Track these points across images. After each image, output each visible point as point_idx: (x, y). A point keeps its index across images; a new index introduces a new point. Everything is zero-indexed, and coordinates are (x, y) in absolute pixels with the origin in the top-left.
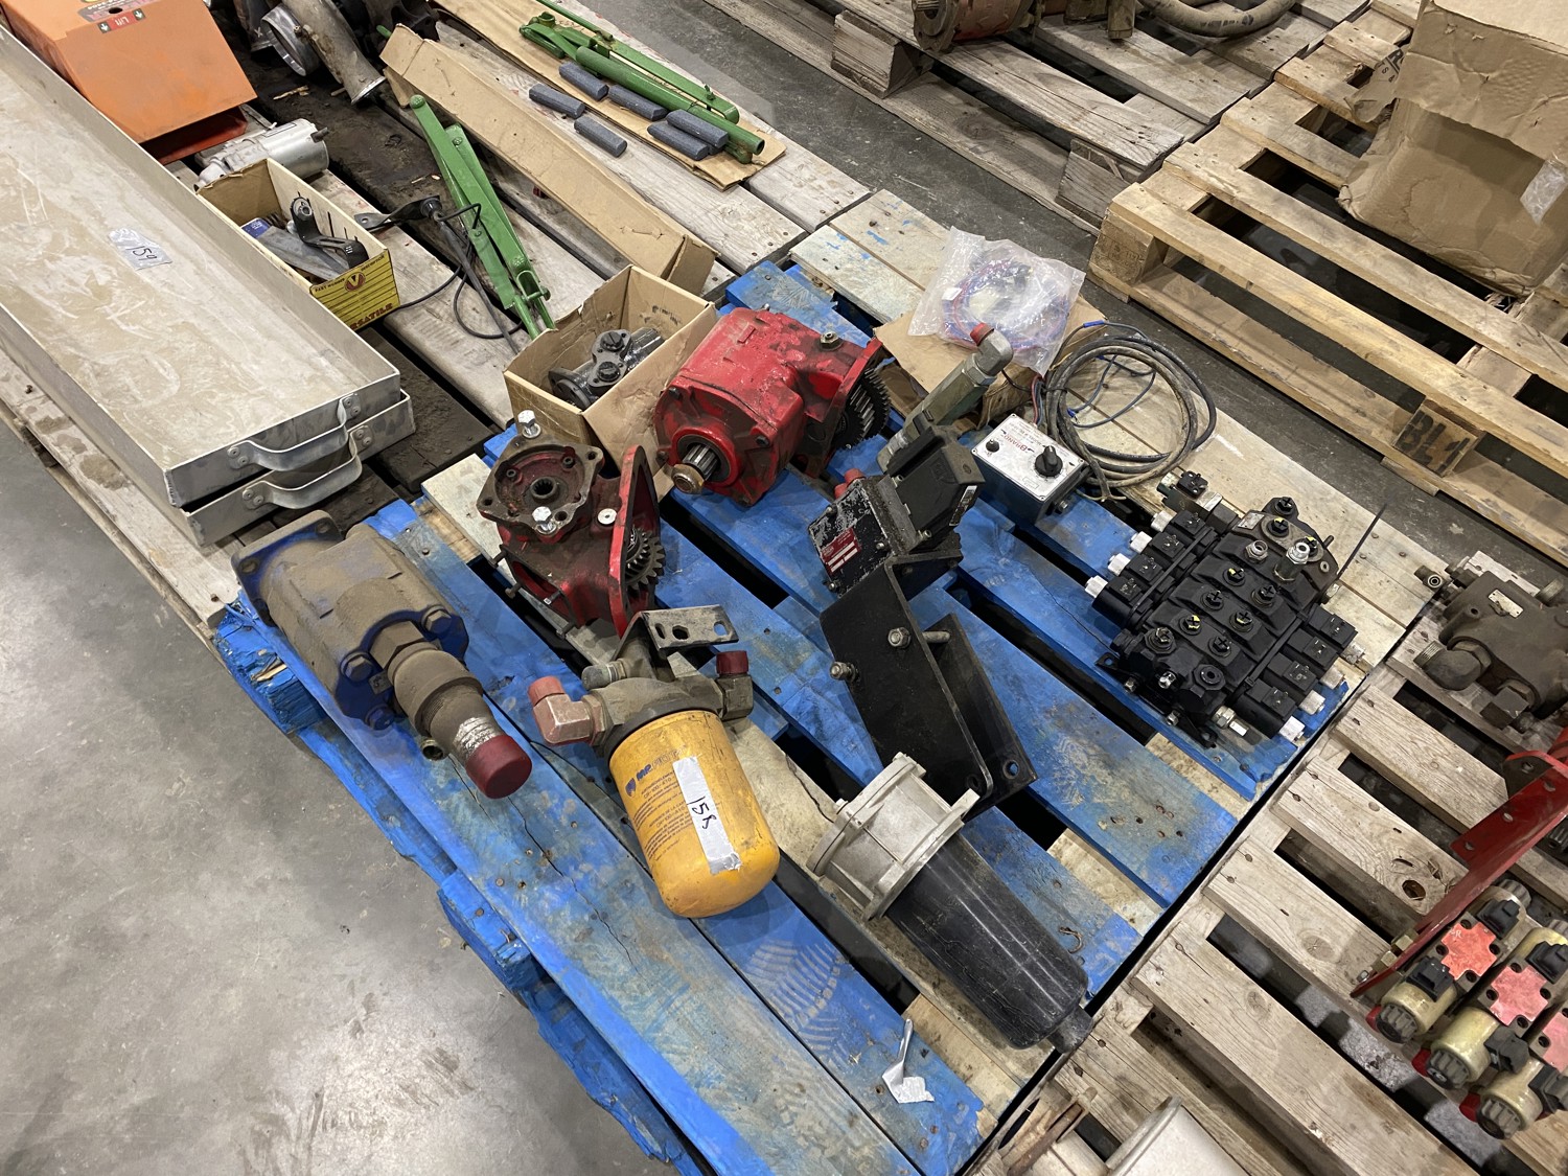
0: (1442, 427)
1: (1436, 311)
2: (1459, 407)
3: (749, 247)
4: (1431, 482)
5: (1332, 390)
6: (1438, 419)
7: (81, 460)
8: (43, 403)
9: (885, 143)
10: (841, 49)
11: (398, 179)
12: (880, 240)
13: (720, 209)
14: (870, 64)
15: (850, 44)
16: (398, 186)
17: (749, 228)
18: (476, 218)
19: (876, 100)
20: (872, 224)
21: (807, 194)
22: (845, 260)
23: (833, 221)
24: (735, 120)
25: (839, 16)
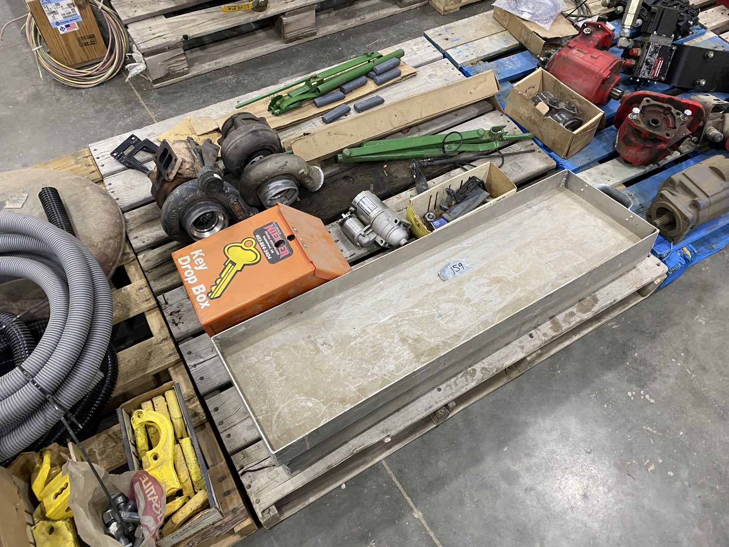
3: (455, 75)
7: (580, 313)
8: (540, 330)
9: (343, 44)
10: (290, 31)
11: (382, 180)
12: (456, 40)
13: (427, 79)
14: (305, 26)
15: (294, 25)
16: (387, 181)
17: (441, 73)
18: (442, 145)
19: (313, 38)
20: (447, 39)
21: (421, 53)
22: (468, 51)
23: (444, 49)
24: (382, 56)
25: (284, 19)
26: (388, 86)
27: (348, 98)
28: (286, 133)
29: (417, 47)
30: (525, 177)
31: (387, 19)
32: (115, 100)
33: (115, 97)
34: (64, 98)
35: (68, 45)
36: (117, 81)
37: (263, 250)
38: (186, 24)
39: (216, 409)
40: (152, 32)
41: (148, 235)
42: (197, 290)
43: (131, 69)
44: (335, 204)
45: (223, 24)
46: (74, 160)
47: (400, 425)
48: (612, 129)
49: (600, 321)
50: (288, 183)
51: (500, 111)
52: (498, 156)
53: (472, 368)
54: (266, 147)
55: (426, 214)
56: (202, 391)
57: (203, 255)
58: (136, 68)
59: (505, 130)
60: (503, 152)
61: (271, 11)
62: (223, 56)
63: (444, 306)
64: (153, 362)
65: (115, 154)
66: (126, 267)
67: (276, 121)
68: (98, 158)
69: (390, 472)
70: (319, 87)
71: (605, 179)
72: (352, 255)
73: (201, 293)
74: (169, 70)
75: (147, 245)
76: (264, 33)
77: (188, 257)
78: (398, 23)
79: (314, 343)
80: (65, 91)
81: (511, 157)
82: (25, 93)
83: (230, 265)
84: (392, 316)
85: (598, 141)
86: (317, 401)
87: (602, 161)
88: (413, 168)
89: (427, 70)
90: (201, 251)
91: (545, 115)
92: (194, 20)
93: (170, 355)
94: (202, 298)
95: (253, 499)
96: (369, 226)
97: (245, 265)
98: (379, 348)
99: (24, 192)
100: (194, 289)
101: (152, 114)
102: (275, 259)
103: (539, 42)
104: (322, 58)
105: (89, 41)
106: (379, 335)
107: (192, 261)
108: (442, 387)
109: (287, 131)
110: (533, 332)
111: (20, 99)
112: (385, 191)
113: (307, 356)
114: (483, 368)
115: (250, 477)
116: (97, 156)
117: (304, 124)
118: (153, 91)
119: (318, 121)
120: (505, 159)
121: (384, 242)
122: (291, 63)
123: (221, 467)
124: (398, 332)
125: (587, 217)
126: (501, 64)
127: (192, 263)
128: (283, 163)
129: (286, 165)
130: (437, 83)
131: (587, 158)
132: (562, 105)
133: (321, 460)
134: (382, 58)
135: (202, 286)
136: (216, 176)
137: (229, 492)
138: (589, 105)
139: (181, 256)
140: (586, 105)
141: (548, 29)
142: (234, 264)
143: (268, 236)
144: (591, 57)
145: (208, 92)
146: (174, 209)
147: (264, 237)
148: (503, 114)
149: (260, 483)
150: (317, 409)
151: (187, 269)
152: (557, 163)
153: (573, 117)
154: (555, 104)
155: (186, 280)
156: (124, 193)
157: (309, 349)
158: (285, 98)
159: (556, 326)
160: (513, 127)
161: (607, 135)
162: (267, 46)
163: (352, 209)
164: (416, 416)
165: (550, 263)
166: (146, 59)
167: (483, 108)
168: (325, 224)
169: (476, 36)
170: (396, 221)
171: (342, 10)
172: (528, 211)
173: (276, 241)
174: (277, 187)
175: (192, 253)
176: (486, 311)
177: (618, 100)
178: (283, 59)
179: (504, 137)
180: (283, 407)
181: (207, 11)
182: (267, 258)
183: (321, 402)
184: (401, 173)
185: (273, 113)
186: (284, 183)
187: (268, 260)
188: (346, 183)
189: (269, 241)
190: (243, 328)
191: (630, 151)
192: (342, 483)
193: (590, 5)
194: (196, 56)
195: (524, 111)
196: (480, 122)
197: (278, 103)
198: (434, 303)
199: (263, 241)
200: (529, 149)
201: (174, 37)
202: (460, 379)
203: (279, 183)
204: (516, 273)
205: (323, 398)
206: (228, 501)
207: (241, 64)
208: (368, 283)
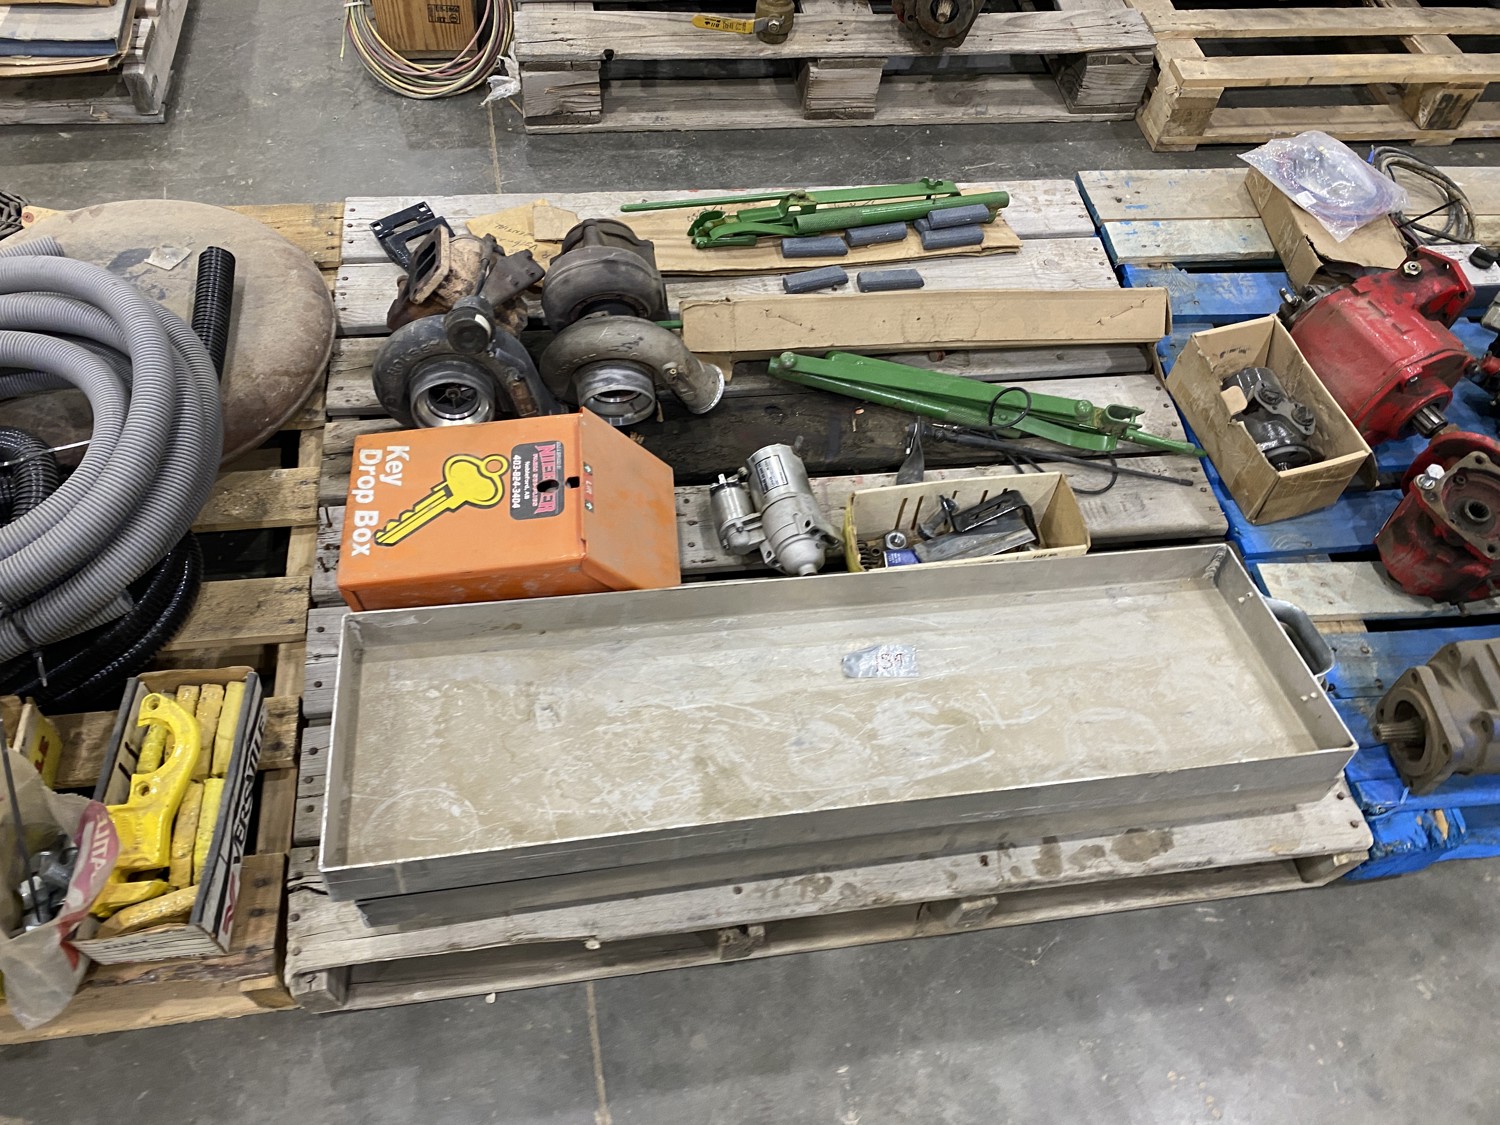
0: (1460, 96)
1: (1380, 29)
2: (1473, 76)
3: (1099, 277)
4: (1448, 136)
5: (1358, 120)
6: (1456, 93)
7: (1116, 857)
8: (1010, 857)
9: (918, 151)
10: (818, 97)
11: (840, 438)
12: (1140, 207)
13: (1036, 266)
14: (853, 95)
15: (830, 87)
16: (850, 442)
17: (1073, 264)
18: (991, 407)
19: (866, 122)
20: (1119, 201)
21: (1052, 212)
22: (1153, 237)
23: (1101, 217)
24: (958, 194)
25: (813, 69)
26: (946, 256)
27: (853, 257)
28: (702, 287)
29: (1049, 198)
30: (1144, 531)
31: (1033, 127)
32: (450, 132)
33: (453, 128)
34: (369, 105)
35: (408, 14)
36: (470, 100)
37: (512, 487)
38: (621, 30)
39: (314, 751)
40: (555, 28)
41: (362, 391)
42: (362, 518)
43: (495, 86)
44: (725, 451)
45: (687, 47)
46: (312, 217)
47: (625, 927)
48: (1395, 497)
49: (1177, 894)
50: (636, 379)
51: (1159, 378)
52: (1105, 469)
53: (828, 874)
54: (626, 299)
55: (889, 533)
56: (306, 709)
57: (407, 457)
58: (506, 87)
59: (1138, 420)
60: (1121, 463)
61: (791, 49)
62: (677, 109)
63: (819, 727)
64: (258, 621)
65: (378, 228)
66: (303, 435)
67: (692, 257)
68: (350, 226)
69: (592, 1012)
70: (800, 219)
71: (1324, 596)
72: (707, 561)
73: (367, 526)
74: (561, 106)
75: (351, 409)
76: (774, 86)
77: (379, 453)
78: (1050, 140)
79: (531, 699)
80: (375, 93)
81: (1135, 480)
82: (310, 78)
83: (442, 493)
84: (705, 705)
85: (1348, 511)
86: (473, 811)
87: (1338, 556)
88: (911, 434)
89: (1048, 249)
90: (407, 449)
91: (1234, 417)
92: (639, 27)
93: (292, 621)
94: (362, 535)
95: (291, 945)
96: (757, 515)
97: (466, 502)
98: (644, 757)
99: (188, 245)
100: (358, 514)
101: (499, 180)
102: (525, 512)
103: (1311, 262)
104: (862, 167)
105: (447, 15)
106: (659, 733)
107: (383, 462)
108: (747, 887)
109: (708, 284)
110: (992, 855)
111: (296, 84)
112: (836, 460)
113: (504, 718)
114: (849, 885)
115: (306, 900)
116: (351, 222)
117: (746, 280)
118: (523, 136)
119: (774, 285)
120: (1119, 478)
121: (773, 556)
122: (797, 159)
123: (272, 860)
124: (698, 741)
125: (1227, 661)
126: (1211, 284)
127: (380, 467)
128: (633, 337)
129: (636, 343)
130: (1055, 281)
131: (1305, 539)
132: (1286, 409)
133: (445, 928)
134: (956, 199)
135: (375, 514)
136: (480, 319)
137: (260, 913)
138: (1347, 425)
139: (370, 446)
140: (1339, 424)
141: (1340, 241)
142: (449, 494)
143: (535, 464)
144: (1394, 325)
145: (619, 168)
146: (397, 356)
147: (527, 463)
148: (1162, 386)
149: (317, 920)
150: (464, 824)
151: (367, 473)
152: (1231, 525)
153: (1299, 441)
154: (1269, 401)
155: (354, 492)
156: (359, 302)
157: (516, 706)
158: (729, 221)
159: (1050, 861)
160: (1171, 421)
161: (1377, 506)
162: (767, 113)
163: (744, 470)
164: (665, 922)
165: (1086, 726)
166: (525, 74)
167: (1127, 361)
168: (677, 483)
169: (1185, 211)
170: (808, 524)
171: (948, 85)
172: (1105, 601)
173: (544, 479)
174: (609, 381)
175: (389, 448)
176: (897, 771)
177: (1427, 437)
178: (789, 148)
179: (1129, 432)
180: (405, 796)
181: (671, 17)
182: (512, 504)
183: (480, 817)
184: (885, 436)
185: (693, 242)
186: (627, 377)
187: (512, 509)
188: (767, 419)
189: (531, 473)
190: (412, 620)
191: (1402, 555)
192: (490, 989)
193: (1480, 219)
194: (629, 94)
195: (1200, 393)
196: (1104, 388)
197: (709, 224)
198: (800, 713)
199: (522, 470)
200: (1183, 476)
201: (588, 48)
202: (790, 888)
203: (617, 373)
204: (1004, 717)
205: (486, 810)
206: (251, 928)
207: (705, 133)
208: (698, 624)
